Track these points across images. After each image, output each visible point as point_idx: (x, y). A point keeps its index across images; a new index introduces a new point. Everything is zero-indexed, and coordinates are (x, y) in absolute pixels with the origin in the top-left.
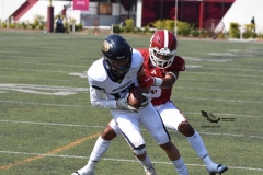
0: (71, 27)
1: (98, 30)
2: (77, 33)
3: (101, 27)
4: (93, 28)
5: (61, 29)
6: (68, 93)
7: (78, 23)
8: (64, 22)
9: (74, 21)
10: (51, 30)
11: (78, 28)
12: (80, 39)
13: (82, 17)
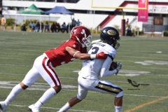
0: (137, 32)
1: (154, 35)
2: (140, 36)
3: (156, 33)
4: (150, 33)
5: (130, 33)
6: (134, 75)
7: (141, 30)
8: (132, 29)
9: (138, 28)
10: (124, 35)
11: (141, 33)
12: (142, 40)
13: (144, 26)
